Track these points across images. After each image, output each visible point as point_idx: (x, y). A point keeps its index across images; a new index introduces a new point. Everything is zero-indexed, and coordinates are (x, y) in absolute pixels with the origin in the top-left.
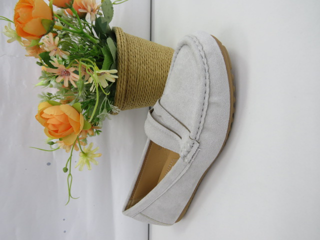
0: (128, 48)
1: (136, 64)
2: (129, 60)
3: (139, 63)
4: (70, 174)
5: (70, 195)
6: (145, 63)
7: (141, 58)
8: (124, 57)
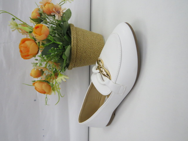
0: (77, 45)
1: (81, 53)
2: (77, 52)
4: (46, 97)
5: (46, 104)
6: (85, 52)
7: (84, 50)
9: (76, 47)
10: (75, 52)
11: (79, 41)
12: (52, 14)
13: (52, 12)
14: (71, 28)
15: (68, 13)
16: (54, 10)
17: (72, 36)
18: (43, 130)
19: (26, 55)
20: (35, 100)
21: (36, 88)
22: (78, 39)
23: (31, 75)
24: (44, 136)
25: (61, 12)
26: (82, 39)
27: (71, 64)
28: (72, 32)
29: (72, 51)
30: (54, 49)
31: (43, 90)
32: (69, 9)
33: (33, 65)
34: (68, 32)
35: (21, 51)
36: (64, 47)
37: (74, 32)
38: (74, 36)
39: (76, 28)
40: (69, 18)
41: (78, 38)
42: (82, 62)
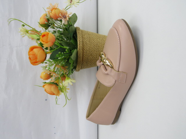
0: (83, 49)
3: (88, 55)
4: (56, 98)
5: (56, 103)
6: (91, 55)
7: (90, 52)
8: (81, 55)
9: (82, 51)
10: (82, 56)
11: (85, 45)
12: (59, 19)
13: (59, 17)
14: (78, 32)
15: (74, 18)
16: (60, 15)
17: (78, 40)
18: (54, 127)
19: (34, 61)
20: (46, 100)
21: (45, 90)
22: (84, 43)
23: (41, 78)
24: (55, 133)
25: (67, 16)
26: (88, 42)
27: (78, 66)
28: (78, 36)
29: (79, 54)
30: (61, 54)
31: (52, 92)
32: (75, 14)
33: (42, 68)
34: (75, 35)
35: (30, 58)
36: (71, 50)
37: (80, 36)
38: (80, 40)
39: (82, 31)
40: (75, 22)
41: (84, 41)
42: (88, 64)
